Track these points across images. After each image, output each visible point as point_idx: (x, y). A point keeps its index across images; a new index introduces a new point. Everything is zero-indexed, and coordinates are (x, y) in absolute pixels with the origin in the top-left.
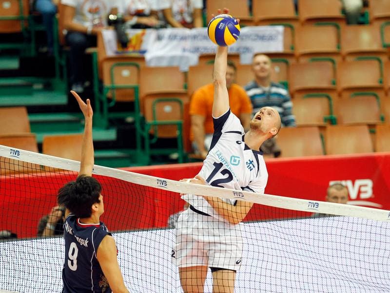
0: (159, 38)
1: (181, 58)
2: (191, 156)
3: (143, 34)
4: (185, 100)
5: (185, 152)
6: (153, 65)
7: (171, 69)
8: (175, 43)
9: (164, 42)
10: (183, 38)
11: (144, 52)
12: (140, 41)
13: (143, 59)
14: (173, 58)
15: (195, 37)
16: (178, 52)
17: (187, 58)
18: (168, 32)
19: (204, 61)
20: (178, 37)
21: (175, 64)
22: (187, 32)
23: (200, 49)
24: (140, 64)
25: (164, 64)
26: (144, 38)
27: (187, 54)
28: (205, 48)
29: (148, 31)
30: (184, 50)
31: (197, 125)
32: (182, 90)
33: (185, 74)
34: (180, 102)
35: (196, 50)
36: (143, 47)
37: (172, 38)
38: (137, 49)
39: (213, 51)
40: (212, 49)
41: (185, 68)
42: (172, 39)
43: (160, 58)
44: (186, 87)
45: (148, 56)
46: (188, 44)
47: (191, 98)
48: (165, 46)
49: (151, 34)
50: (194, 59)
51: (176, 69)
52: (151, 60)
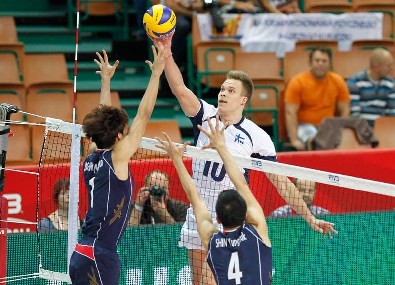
0: (255, 23)
1: (278, 44)
2: (286, 145)
3: (239, 19)
4: (280, 87)
5: (280, 140)
6: (249, 50)
7: (267, 56)
8: (271, 28)
9: (261, 27)
10: (280, 24)
11: (240, 37)
12: (236, 26)
13: (238, 44)
14: (269, 44)
15: (292, 23)
16: (274, 38)
17: (284, 44)
18: (264, 17)
19: (301, 48)
20: (275, 23)
21: (272, 50)
22: (284, 17)
23: (297, 36)
24: (236, 49)
25: (260, 50)
26: (240, 23)
27: (283, 40)
28: (302, 35)
29: (244, 16)
30: (281, 36)
32: (278, 77)
33: (282, 60)
34: (276, 90)
35: (294, 35)
36: (239, 33)
37: (269, 23)
38: (232, 34)
39: (310, 37)
41: (281, 54)
42: (268, 24)
43: (255, 44)
44: (282, 74)
45: (243, 42)
46: (285, 30)
47: (286, 85)
48: (261, 31)
49: (247, 19)
50: (290, 45)
51: (273, 55)
52: (246, 46)
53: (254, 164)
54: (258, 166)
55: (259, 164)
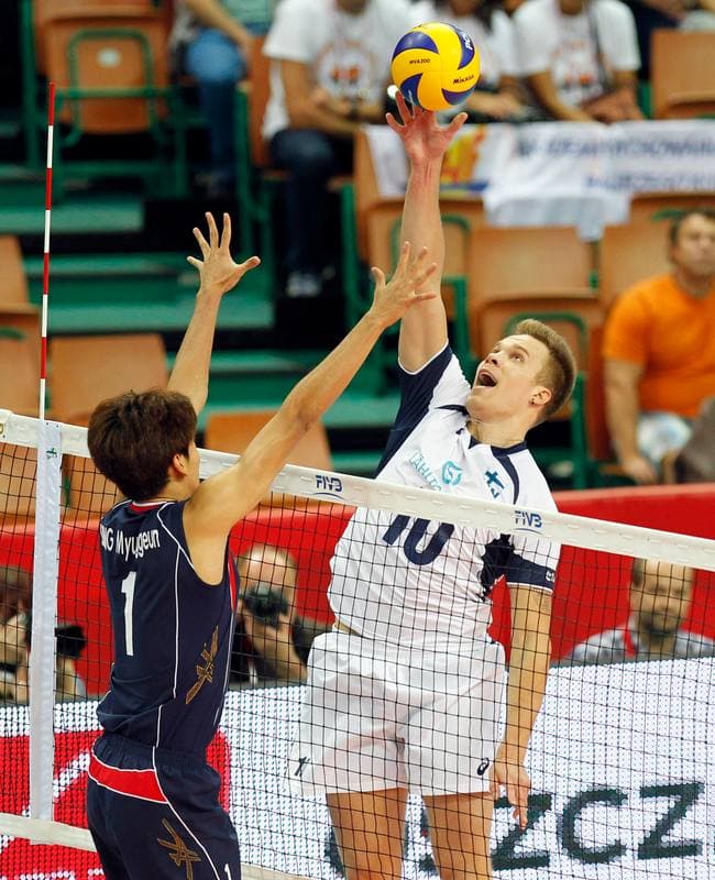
0: (523, 149)
1: (583, 203)
2: (608, 470)
3: (479, 138)
4: (591, 319)
5: (591, 458)
6: (505, 220)
7: (554, 234)
8: (565, 161)
9: (537, 158)
10: (589, 150)
11: (481, 186)
12: (471, 157)
13: (478, 206)
14: (559, 204)
15: (619, 147)
16: (573, 189)
17: (599, 203)
18: (545, 132)
19: (646, 214)
20: (573, 148)
21: (566, 219)
22: (599, 132)
23: (634, 181)
24: (472, 219)
25: (536, 219)
26: (482, 149)
27: (599, 192)
28: (648, 178)
29: (492, 130)
30: (591, 182)
31: (617, 385)
32: (584, 291)
33: (594, 247)
34: (577, 324)
35: (624, 181)
36: (480, 173)
37: (559, 148)
38: (462, 177)
39: (668, 186)
40: (667, 179)
41: (594, 231)
42: (557, 151)
43: (524, 204)
44: (595, 283)
45: (492, 198)
46: (602, 166)
47: (607, 312)
48: (539, 171)
49: (501, 139)
50: (616, 207)
51: (570, 232)
52: (499, 210)
53: (521, 522)
54: (533, 527)
55: (534, 523)
